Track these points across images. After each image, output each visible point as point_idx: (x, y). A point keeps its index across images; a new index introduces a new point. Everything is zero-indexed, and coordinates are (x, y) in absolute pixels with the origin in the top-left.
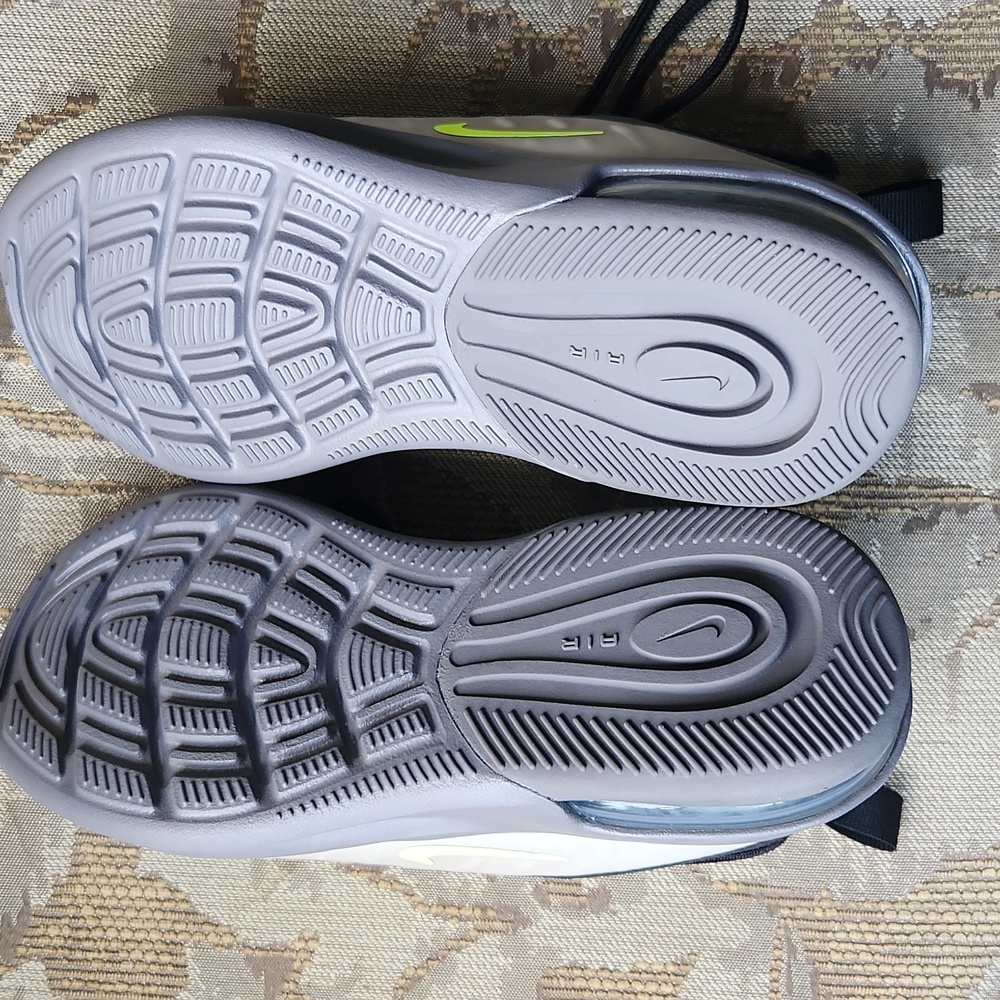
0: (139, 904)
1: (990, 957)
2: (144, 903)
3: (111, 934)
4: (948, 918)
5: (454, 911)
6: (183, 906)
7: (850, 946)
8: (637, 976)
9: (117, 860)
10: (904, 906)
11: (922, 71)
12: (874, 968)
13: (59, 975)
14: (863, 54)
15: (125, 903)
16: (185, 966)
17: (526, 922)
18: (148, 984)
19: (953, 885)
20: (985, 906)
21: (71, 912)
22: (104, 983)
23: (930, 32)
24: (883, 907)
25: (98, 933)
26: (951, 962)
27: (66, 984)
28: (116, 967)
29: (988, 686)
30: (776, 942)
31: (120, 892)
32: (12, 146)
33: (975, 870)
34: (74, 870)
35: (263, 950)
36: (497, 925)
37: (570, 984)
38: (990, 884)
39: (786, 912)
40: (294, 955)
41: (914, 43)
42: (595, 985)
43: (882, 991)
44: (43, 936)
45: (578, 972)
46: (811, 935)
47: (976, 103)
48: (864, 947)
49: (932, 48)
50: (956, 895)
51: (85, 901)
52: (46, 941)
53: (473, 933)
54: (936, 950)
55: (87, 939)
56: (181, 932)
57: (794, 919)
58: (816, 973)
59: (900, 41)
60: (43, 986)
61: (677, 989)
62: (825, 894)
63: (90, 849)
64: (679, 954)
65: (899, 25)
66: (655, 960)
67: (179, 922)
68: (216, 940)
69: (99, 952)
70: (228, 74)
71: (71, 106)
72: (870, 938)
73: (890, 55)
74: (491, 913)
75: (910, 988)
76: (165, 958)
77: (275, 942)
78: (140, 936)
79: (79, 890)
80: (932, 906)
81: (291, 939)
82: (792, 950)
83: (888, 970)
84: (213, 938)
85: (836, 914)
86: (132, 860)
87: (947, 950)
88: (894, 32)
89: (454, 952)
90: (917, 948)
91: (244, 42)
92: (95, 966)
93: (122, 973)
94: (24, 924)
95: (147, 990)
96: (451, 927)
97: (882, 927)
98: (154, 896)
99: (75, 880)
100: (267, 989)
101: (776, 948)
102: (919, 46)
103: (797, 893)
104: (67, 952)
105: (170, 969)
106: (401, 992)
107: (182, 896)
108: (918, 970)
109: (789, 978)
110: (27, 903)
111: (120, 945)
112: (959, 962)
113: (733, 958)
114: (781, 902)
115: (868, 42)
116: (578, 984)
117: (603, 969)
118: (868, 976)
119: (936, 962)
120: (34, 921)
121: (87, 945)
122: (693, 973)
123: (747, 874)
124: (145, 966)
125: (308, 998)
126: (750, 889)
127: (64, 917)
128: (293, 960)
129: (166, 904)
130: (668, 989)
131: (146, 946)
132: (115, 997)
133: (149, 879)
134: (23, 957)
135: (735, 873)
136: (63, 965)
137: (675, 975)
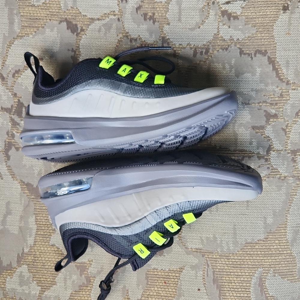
0: (50, 252)
1: (257, 268)
2: (51, 251)
3: (43, 259)
4: (247, 258)
6: (60, 252)
7: (222, 265)
8: (170, 271)
9: (45, 241)
10: (236, 255)
11: (239, 51)
12: (228, 270)
13: (31, 268)
14: (224, 47)
15: (47, 251)
18: (52, 271)
19: (248, 250)
20: (256, 255)
21: (34, 253)
22: (42, 271)
23: (240, 41)
24: (231, 255)
25: (40, 259)
26: (247, 269)
27: (32, 271)
28: (44, 267)
29: (256, 200)
30: (204, 264)
31: (46, 249)
32: (23, 71)
33: (253, 246)
34: (35, 243)
35: (79, 263)
37: (154, 273)
38: (257, 250)
39: (207, 256)
40: (87, 265)
41: (237, 44)
42: (160, 273)
43: (230, 276)
44: (27, 259)
45: (155, 270)
46: (213, 262)
47: (252, 58)
48: (226, 265)
49: (241, 45)
50: (249, 252)
51: (37, 251)
52: (28, 260)
54: (244, 266)
55: (38, 260)
57: (208, 258)
58: (214, 272)
59: (233, 44)
60: (27, 271)
61: (180, 275)
62: (216, 252)
63: (39, 238)
64: (180, 266)
65: (233, 40)
66: (174, 268)
67: (59, 256)
69: (40, 263)
70: (73, 53)
72: (227, 263)
73: (231, 47)
75: (237, 275)
77: (82, 262)
78: (50, 259)
79: (36, 248)
80: (243, 255)
81: (86, 261)
82: (208, 266)
83: (232, 271)
85: (219, 257)
86: (49, 241)
87: (247, 266)
88: (232, 41)
90: (239, 266)
91: (77, 45)
92: (39, 266)
93: (46, 268)
94: (23, 256)
95: (51, 273)
97: (230, 260)
98: (54, 250)
99: (35, 246)
100: (80, 273)
101: (204, 265)
102: (238, 45)
103: (209, 252)
104: (33, 263)
107: (60, 250)
108: (239, 271)
109: (207, 273)
110: (23, 250)
111: (45, 261)
112: (249, 269)
113: (193, 267)
114: (205, 254)
115: (226, 44)
116: (156, 273)
117: (161, 270)
118: (227, 272)
119: (244, 269)
120: (25, 255)
121: (37, 261)
122: (184, 271)
123: (197, 247)
124: (51, 267)
125: (90, 276)
126: (198, 250)
127: (32, 254)
128: (86, 266)
129: (56, 252)
130: (177, 275)
131: (51, 262)
132: (44, 274)
133: (53, 246)
134: (22, 264)
135: (194, 246)
136: (32, 266)
137: (179, 271)
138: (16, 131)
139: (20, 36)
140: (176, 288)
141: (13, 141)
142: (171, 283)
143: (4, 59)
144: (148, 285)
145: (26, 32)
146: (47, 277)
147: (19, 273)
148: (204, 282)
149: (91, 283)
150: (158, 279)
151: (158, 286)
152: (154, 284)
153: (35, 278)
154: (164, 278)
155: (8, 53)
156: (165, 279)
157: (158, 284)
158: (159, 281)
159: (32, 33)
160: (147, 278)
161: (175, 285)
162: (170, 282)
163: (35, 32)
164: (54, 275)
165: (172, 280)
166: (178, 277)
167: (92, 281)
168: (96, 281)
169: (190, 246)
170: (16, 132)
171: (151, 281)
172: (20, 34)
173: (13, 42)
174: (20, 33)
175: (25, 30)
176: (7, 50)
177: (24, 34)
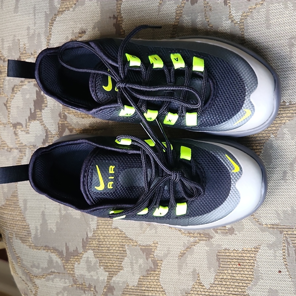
2: (114, 235)
3: (108, 243)
5: (192, 235)
6: (124, 235)
8: (244, 252)
9: (107, 224)
13: (96, 253)
15: (110, 235)
16: (126, 251)
17: (212, 238)
18: (117, 256)
21: (98, 237)
22: (107, 255)
25: (104, 243)
27: (98, 256)
28: (110, 251)
30: (283, 241)
31: (109, 232)
34: (98, 227)
35: (144, 246)
36: (204, 238)
37: (225, 254)
39: (285, 232)
40: (152, 248)
42: (232, 254)
44: (92, 244)
45: (227, 251)
46: (293, 239)
51: (101, 235)
52: (93, 245)
53: (198, 241)
55: (102, 244)
56: (124, 242)
57: (288, 234)
60: (93, 256)
61: (256, 255)
63: (101, 222)
64: (255, 246)
66: (248, 247)
67: (123, 239)
68: (133, 244)
69: (105, 247)
70: (115, 20)
71: (80, 35)
74: (202, 235)
76: (121, 249)
77: (147, 245)
78: (114, 243)
79: (99, 232)
81: (151, 243)
82: (288, 244)
84: (132, 243)
86: (111, 224)
89: (193, 246)
91: (118, 11)
92: (105, 251)
93: (111, 253)
94: (87, 241)
95: (117, 257)
96: (192, 239)
98: (117, 233)
99: (98, 229)
100: (146, 257)
101: (284, 243)
103: (288, 227)
104: (98, 248)
105: (122, 252)
106: (180, 257)
107: (123, 233)
109: (288, 252)
110: (87, 236)
111: (110, 246)
113: (270, 246)
114: (284, 230)
116: (228, 254)
117: (234, 250)
120: (89, 240)
121: (102, 246)
122: (260, 251)
123: (273, 222)
124: (116, 251)
125: (157, 259)
126: (274, 226)
127: (96, 239)
128: (152, 249)
129: (120, 235)
130: (253, 255)
131: (116, 246)
132: (110, 259)
133: (115, 229)
134: (88, 249)
135: (269, 222)
136: (97, 251)
137: (255, 251)
138: (67, 111)
139: (61, 11)
140: (252, 270)
141: (66, 122)
142: (246, 265)
143: (48, 39)
144: (220, 268)
145: (66, 6)
146: (114, 262)
147: (85, 258)
148: (285, 263)
149: (158, 267)
150: (231, 260)
151: (231, 268)
152: (226, 266)
153: (102, 264)
154: (238, 259)
155: (51, 31)
156: (239, 261)
157: (231, 266)
158: (233, 263)
159: (72, 5)
160: (218, 260)
161: (251, 267)
162: (245, 264)
163: (75, 4)
164: (119, 260)
165: (247, 261)
166: (254, 258)
167: (159, 264)
168: (163, 265)
169: (264, 221)
170: (67, 113)
171: (223, 263)
172: (61, 10)
173: (55, 19)
174: (61, 8)
175: (65, 4)
176: (50, 29)
177: (64, 9)
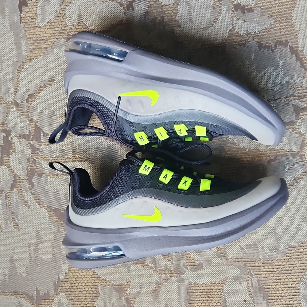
0: (86, 276)
1: (305, 272)
2: (87, 276)
3: (80, 284)
4: (292, 263)
5: (164, 272)
6: (97, 276)
7: (267, 273)
8: (212, 285)
10: (280, 261)
11: (257, 44)
12: (274, 278)
13: (69, 295)
14: (241, 42)
15: (83, 276)
16: (99, 291)
17: (182, 273)
18: (90, 296)
19: (292, 254)
20: (302, 259)
21: (70, 280)
22: (80, 297)
23: (258, 35)
24: (274, 261)
25: (77, 284)
26: (294, 274)
27: (71, 298)
28: (82, 292)
29: (295, 201)
30: (247, 273)
31: (81, 274)
32: (36, 94)
33: (298, 250)
34: (69, 269)
35: (117, 285)
36: (175, 275)
37: (195, 288)
38: (302, 253)
39: (249, 265)
40: (125, 286)
41: (254, 38)
42: (201, 288)
43: (277, 284)
44: (64, 286)
45: (197, 285)
46: (256, 270)
47: (272, 51)
48: (271, 272)
49: (259, 38)
50: (293, 257)
51: (73, 277)
52: (65, 287)
53: (169, 277)
54: (290, 271)
55: (74, 286)
56: (97, 282)
57: (251, 267)
58: (258, 281)
59: (251, 38)
60: (65, 299)
61: (223, 287)
62: (258, 259)
64: (222, 278)
65: (250, 34)
66: (216, 280)
67: (96, 280)
68: (106, 284)
69: (78, 289)
71: (49, 83)
72: (272, 270)
73: (249, 42)
74: (173, 272)
75: (284, 282)
76: (94, 289)
77: (120, 283)
78: (87, 284)
79: (71, 274)
80: (287, 260)
81: (123, 282)
82: (252, 275)
83: (278, 278)
84: (105, 283)
85: (262, 264)
87: (293, 271)
88: (249, 36)
89: (165, 283)
90: (284, 272)
92: (77, 293)
93: (84, 294)
94: (59, 284)
95: (90, 298)
96: (163, 276)
97: (275, 267)
98: (89, 274)
99: (70, 272)
100: (119, 295)
101: (247, 275)
102: (256, 38)
103: (251, 260)
104: (70, 290)
105: (95, 292)
106: (153, 294)
107: (96, 274)
108: (286, 277)
109: (252, 282)
110: (59, 278)
111: (82, 287)
112: (296, 274)
113: (236, 278)
114: (247, 262)
115: (243, 39)
116: (197, 288)
117: (203, 284)
118: (272, 280)
119: (290, 275)
120: (61, 283)
121: (74, 287)
122: (226, 283)
123: (238, 256)
124: (89, 292)
125: (130, 297)
126: (238, 260)
127: (68, 281)
128: (125, 288)
129: (92, 276)
130: (220, 288)
131: (89, 287)
132: (83, 300)
133: (88, 270)
134: (60, 292)
135: (234, 256)
136: (69, 293)
137: (222, 284)
138: (36, 157)
139: (29, 59)
140: (220, 301)
141: (35, 167)
142: (215, 297)
143: (16, 85)
144: (191, 301)
145: (35, 55)
146: (86, 303)
147: (57, 301)
148: (249, 292)
149: (132, 305)
150: (200, 294)
151: (201, 301)
152: (197, 299)
153: (74, 305)
154: (206, 292)
155: (18, 78)
156: (208, 294)
157: (201, 299)
158: (202, 296)
159: (41, 54)
160: (189, 294)
161: (219, 299)
162: (213, 296)
163: (44, 53)
164: (93, 300)
165: (216, 293)
166: (221, 290)
167: (132, 302)
168: (136, 302)
169: (229, 255)
170: (36, 158)
171: (193, 297)
172: (29, 58)
173: (22, 66)
174: (29, 56)
175: (34, 52)
176: (17, 76)
177: (33, 57)
